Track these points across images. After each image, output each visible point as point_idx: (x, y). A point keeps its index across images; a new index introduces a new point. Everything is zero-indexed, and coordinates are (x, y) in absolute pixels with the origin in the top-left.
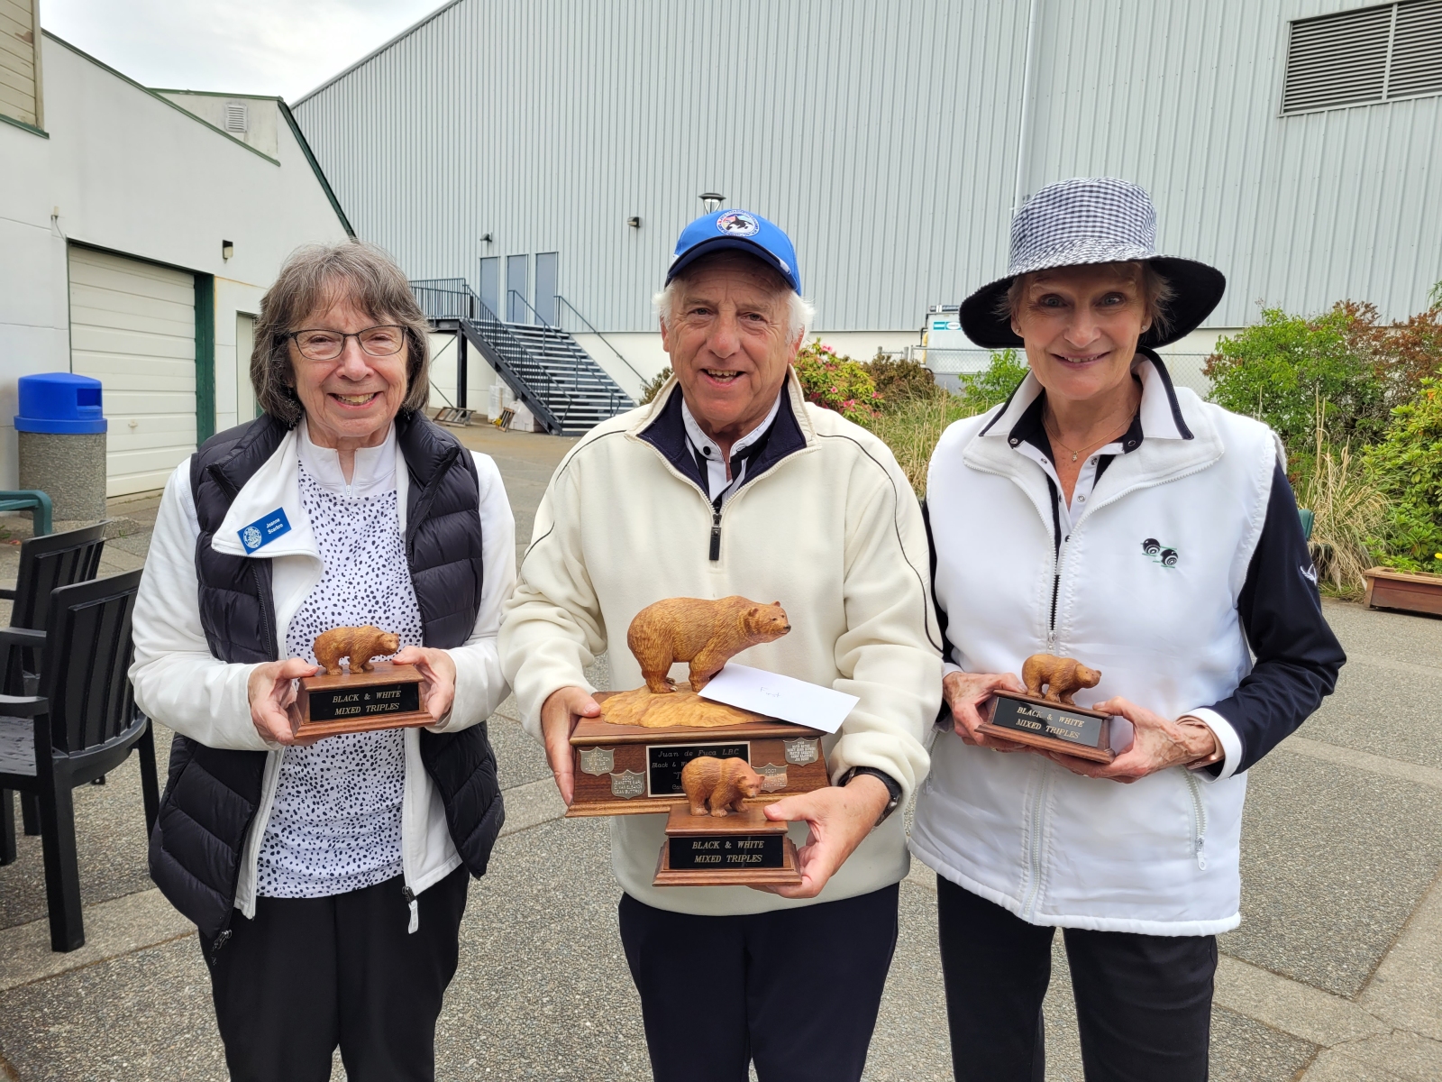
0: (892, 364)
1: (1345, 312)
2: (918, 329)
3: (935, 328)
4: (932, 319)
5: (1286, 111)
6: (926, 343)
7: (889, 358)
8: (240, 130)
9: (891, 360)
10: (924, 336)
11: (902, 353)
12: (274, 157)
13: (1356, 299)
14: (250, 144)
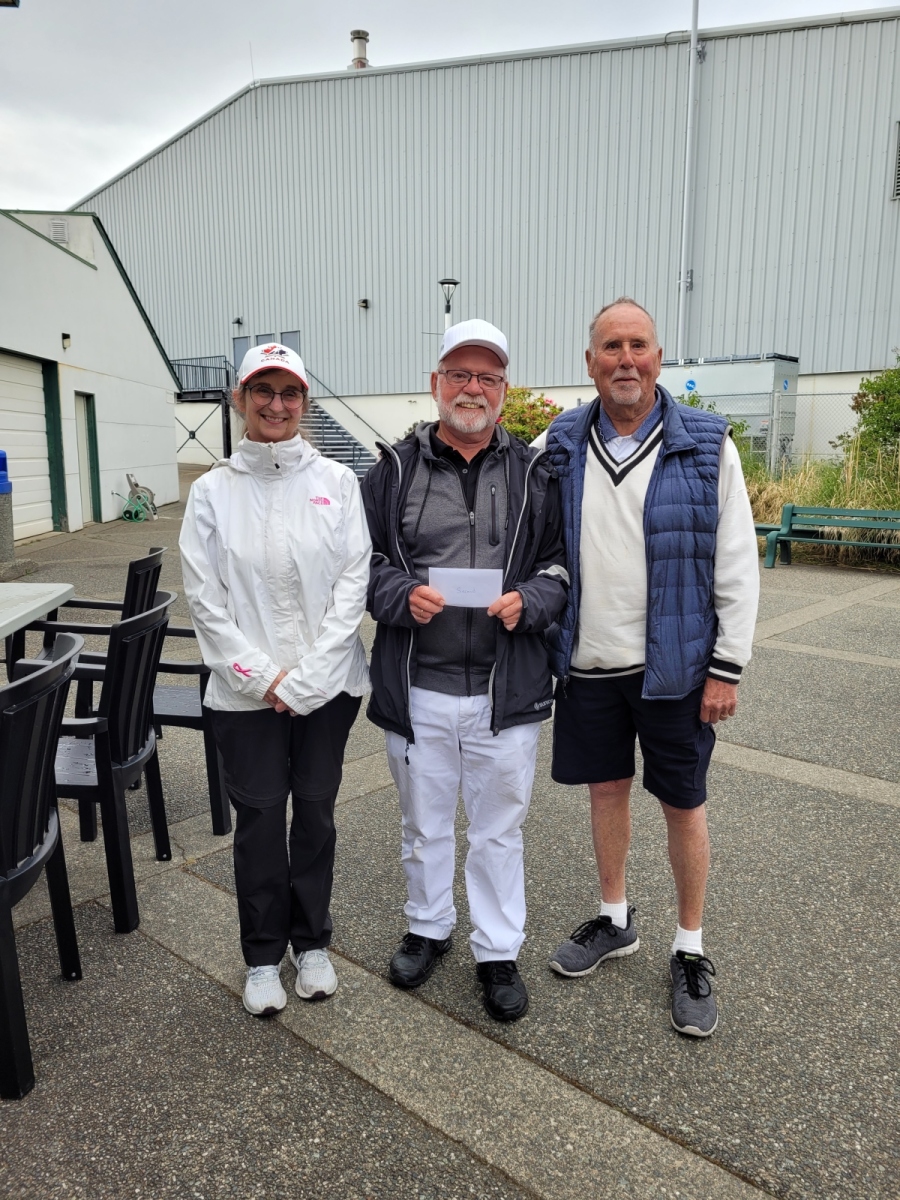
5: (898, 194)
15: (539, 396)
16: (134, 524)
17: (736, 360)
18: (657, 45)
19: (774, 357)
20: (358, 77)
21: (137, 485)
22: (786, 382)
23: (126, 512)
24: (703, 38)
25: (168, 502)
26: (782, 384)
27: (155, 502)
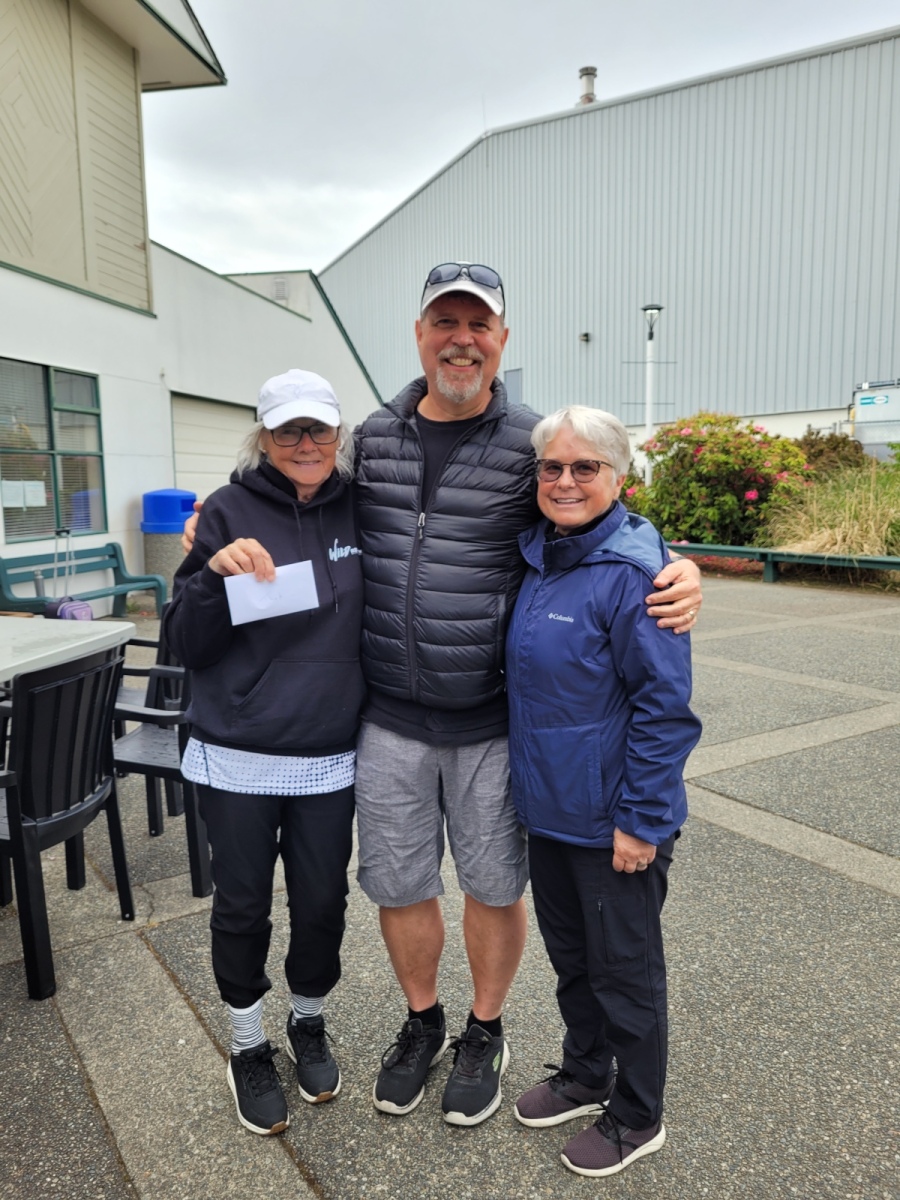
0: (821, 438)
2: (845, 406)
3: (862, 404)
4: (859, 396)
6: (854, 417)
7: (818, 433)
8: (283, 298)
9: (821, 435)
10: (852, 411)
11: (830, 428)
12: (308, 316)
14: (291, 307)
15: (748, 424)
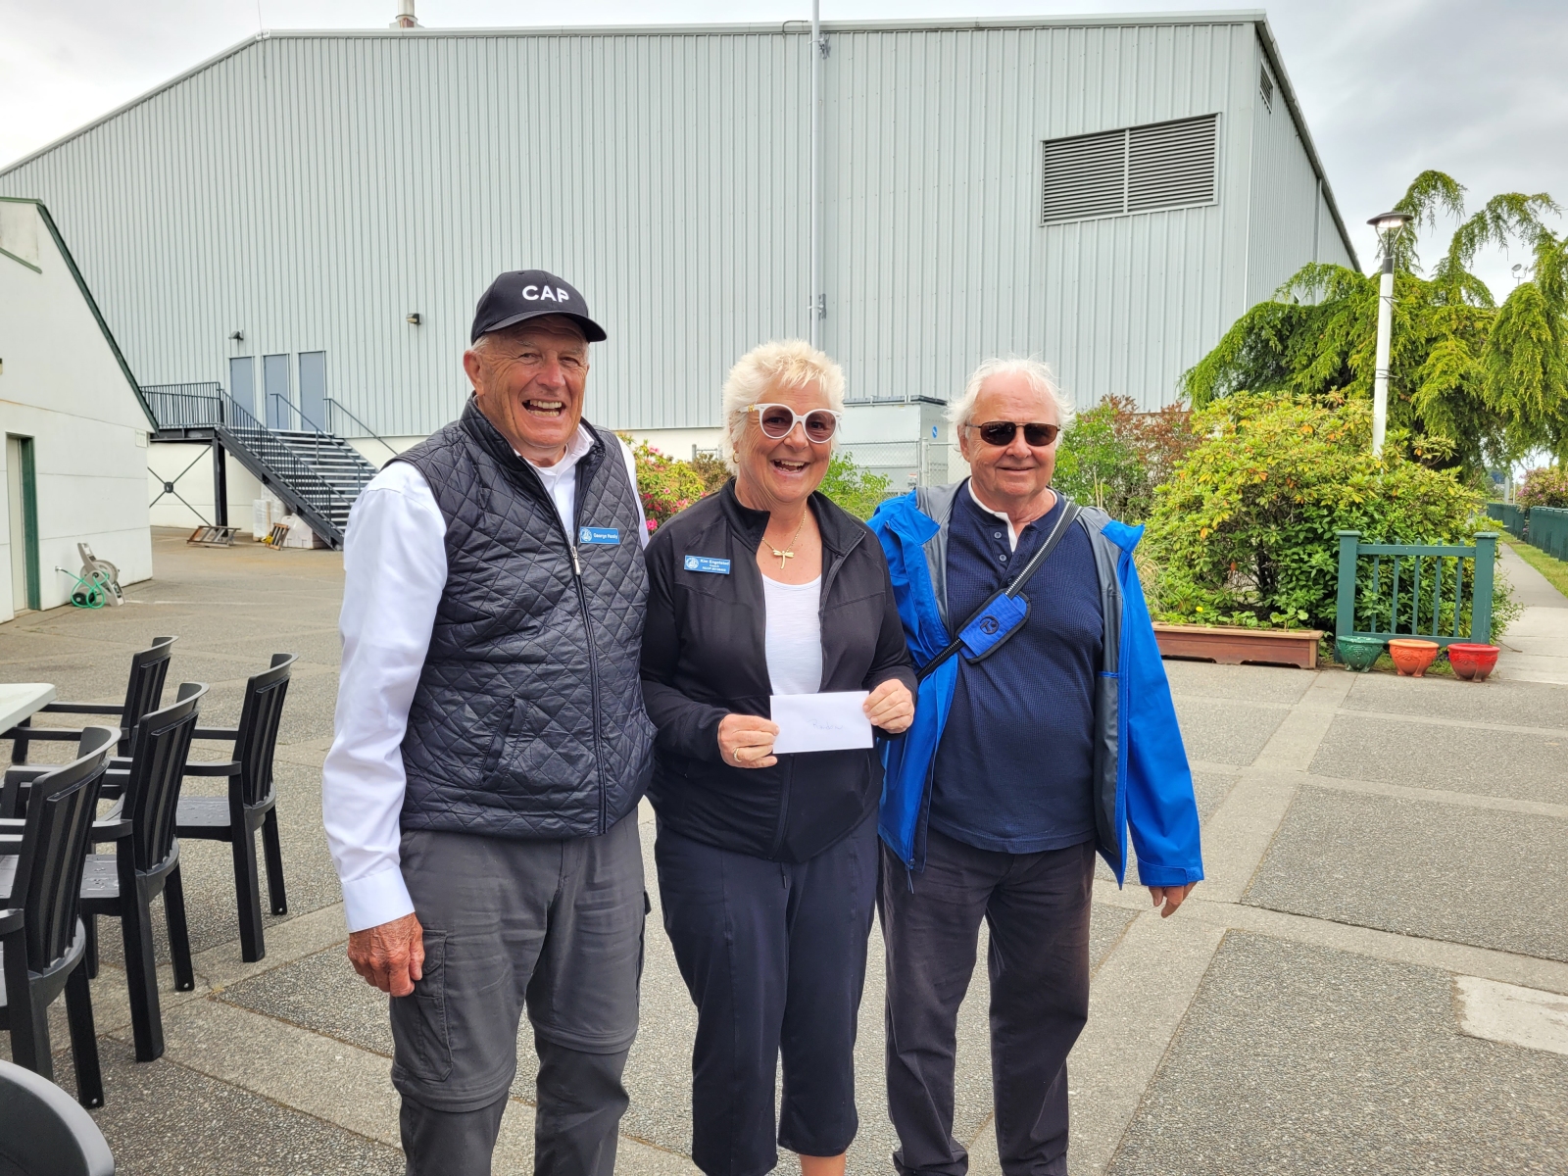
0: (714, 462)
1: (1110, 405)
5: (1045, 221)
7: (711, 456)
9: (713, 459)
12: (35, 264)
13: (1118, 393)
15: (642, 443)
16: (89, 611)
17: (877, 402)
18: (774, 34)
19: (920, 400)
20: (404, 38)
21: (93, 558)
22: (935, 428)
23: (76, 596)
24: (827, 31)
25: (136, 580)
26: (931, 431)
27: (118, 581)
